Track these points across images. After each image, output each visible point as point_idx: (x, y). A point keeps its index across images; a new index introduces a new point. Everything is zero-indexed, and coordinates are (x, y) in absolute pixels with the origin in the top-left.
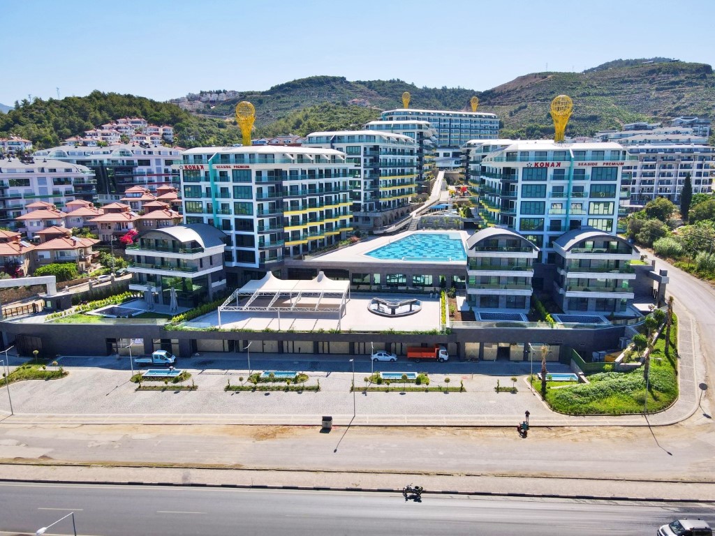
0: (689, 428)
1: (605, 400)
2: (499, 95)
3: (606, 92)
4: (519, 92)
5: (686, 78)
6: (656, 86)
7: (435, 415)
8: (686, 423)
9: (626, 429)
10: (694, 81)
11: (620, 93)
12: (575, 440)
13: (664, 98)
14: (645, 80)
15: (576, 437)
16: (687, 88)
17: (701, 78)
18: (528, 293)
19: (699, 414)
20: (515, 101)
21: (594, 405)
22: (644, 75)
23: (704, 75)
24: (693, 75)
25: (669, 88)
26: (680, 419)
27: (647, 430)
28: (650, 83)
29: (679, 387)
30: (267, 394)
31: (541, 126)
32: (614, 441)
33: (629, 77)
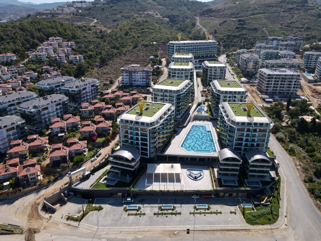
0: (281, 229)
1: (260, 219)
2: (214, 11)
3: (261, 12)
4: (223, 11)
5: (296, 6)
6: (283, 10)
7: (216, 226)
8: (280, 228)
9: (266, 230)
10: (299, 8)
11: (267, 13)
12: (253, 235)
13: (286, 16)
14: (279, 6)
15: (253, 234)
16: (296, 12)
17: (302, 6)
18: (238, 173)
19: (284, 224)
20: (221, 16)
21: (257, 221)
22: (278, 3)
23: (304, 4)
24: (299, 4)
25: (288, 11)
26: (279, 226)
27: (270, 231)
28: (281, 7)
29: (280, 213)
30: (167, 217)
31: (233, 34)
32: (262, 235)
33: (272, 4)
